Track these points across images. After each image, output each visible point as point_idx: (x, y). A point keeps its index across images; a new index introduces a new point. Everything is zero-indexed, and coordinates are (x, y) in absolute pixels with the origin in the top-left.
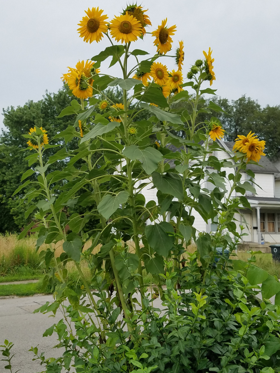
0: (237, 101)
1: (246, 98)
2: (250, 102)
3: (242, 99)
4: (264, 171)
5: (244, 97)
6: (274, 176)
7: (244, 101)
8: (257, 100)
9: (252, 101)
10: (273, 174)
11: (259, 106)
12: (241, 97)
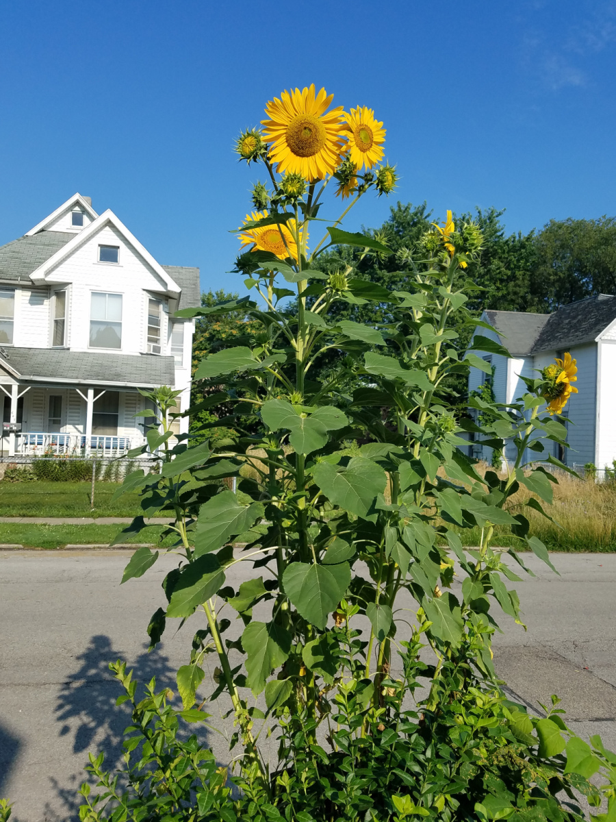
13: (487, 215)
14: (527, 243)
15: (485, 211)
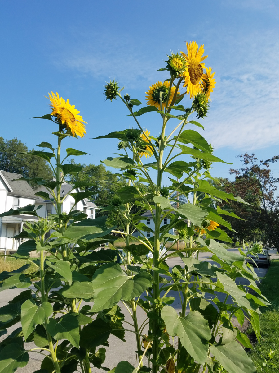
0: (11, 141)
1: (17, 140)
2: (20, 144)
3: (14, 141)
4: (28, 196)
5: (16, 139)
6: (34, 200)
7: (16, 142)
8: (26, 144)
9: (22, 143)
10: (34, 199)
11: (27, 148)
12: (13, 138)
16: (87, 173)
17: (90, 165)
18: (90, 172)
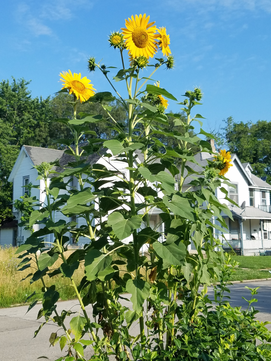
13: (19, 82)
14: (46, 104)
15: (18, 80)
16: (255, 136)
17: (259, 122)
18: (259, 134)
